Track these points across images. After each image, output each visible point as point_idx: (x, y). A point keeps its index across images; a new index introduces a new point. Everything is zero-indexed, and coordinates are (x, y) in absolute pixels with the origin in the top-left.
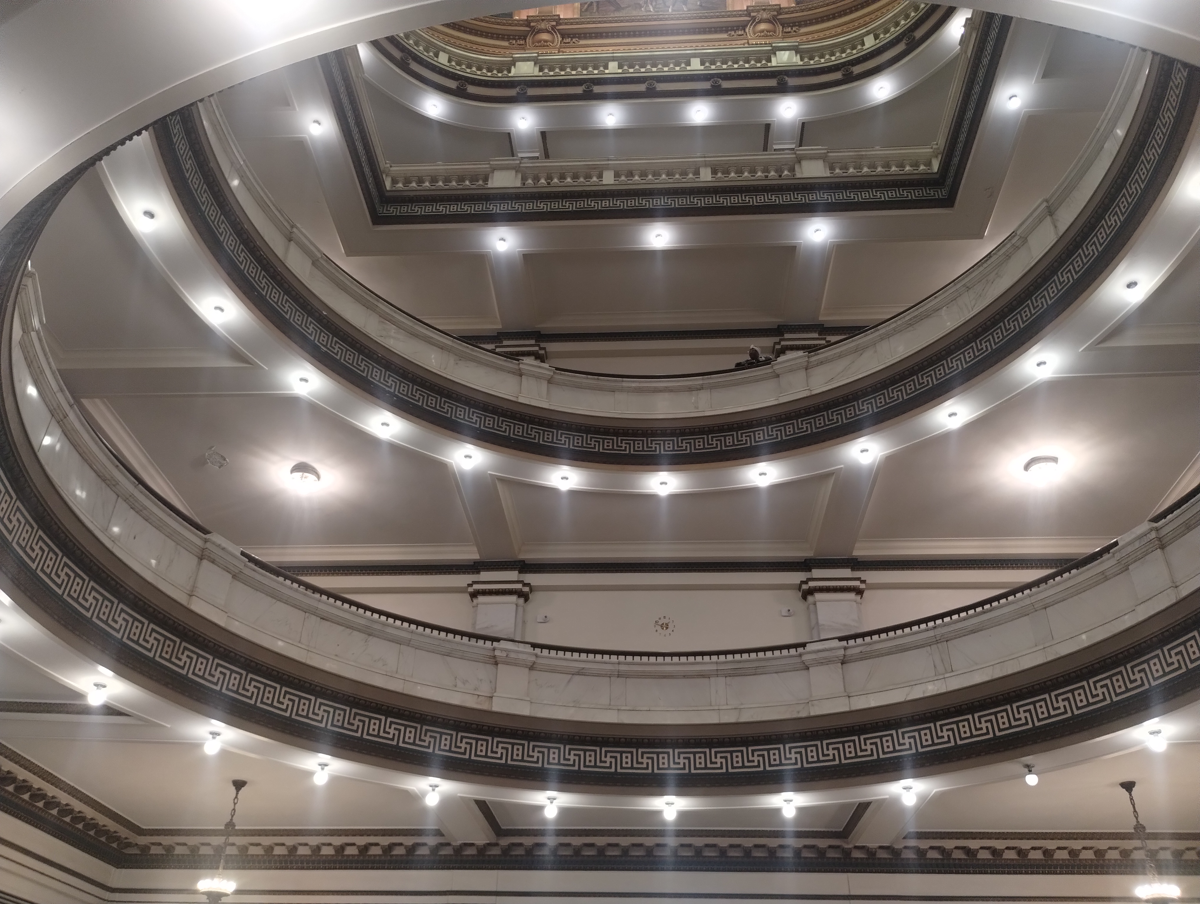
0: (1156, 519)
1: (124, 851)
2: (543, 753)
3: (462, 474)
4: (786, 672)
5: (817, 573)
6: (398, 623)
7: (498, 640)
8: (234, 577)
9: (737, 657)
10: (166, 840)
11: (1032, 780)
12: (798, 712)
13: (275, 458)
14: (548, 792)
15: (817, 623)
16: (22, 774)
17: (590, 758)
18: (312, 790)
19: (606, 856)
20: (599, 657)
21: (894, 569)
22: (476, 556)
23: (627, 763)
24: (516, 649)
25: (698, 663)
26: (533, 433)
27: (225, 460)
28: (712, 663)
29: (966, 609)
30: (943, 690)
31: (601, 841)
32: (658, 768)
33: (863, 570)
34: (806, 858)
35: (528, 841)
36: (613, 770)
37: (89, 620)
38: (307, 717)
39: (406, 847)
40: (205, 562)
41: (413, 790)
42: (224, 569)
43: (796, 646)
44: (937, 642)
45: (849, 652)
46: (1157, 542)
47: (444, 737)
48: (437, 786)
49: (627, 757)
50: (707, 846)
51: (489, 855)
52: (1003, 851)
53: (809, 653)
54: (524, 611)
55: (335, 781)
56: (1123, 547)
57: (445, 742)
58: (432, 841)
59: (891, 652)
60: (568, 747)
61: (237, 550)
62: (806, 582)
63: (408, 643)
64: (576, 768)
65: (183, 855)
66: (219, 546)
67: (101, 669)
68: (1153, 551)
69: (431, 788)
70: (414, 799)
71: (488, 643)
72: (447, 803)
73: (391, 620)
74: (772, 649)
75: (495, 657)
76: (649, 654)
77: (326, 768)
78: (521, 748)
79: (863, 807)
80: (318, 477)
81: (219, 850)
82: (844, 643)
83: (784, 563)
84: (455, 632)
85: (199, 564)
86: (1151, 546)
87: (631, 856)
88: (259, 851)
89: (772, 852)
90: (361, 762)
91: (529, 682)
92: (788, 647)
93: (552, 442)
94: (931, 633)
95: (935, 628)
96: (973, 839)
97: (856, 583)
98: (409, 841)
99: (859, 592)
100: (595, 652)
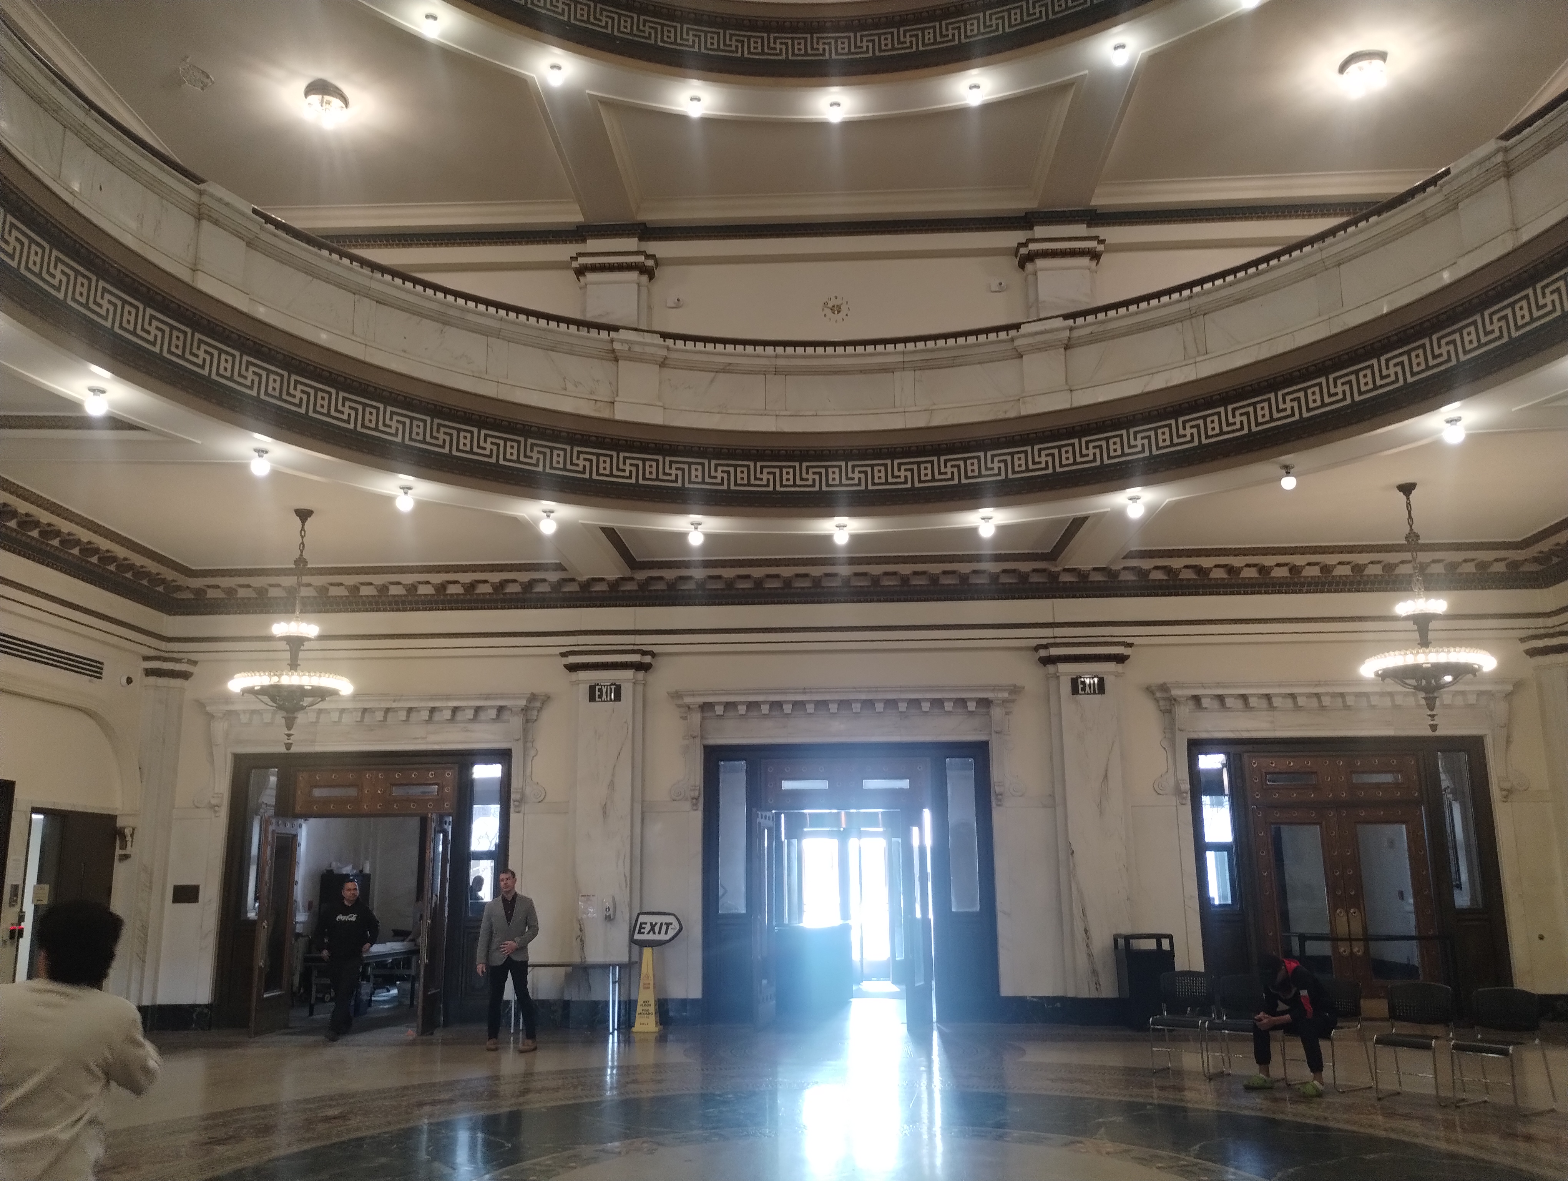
0: (1507, 136)
1: (175, 595)
2: (683, 470)
3: (549, 92)
4: (993, 361)
5: (1040, 231)
6: (481, 307)
7: (616, 329)
8: (249, 244)
9: (931, 344)
10: (226, 582)
11: (1289, 483)
12: (1005, 412)
13: (277, 73)
14: (692, 516)
15: (1037, 299)
16: (23, 507)
17: (742, 475)
18: (396, 515)
19: (764, 589)
20: (750, 349)
21: (1144, 223)
22: (578, 218)
23: (788, 480)
24: (641, 340)
25: (880, 354)
26: (647, 30)
27: (208, 77)
28: (899, 353)
29: (1234, 271)
30: (1193, 377)
31: (757, 572)
32: (828, 485)
33: (1103, 225)
34: (1003, 584)
35: (670, 574)
36: (771, 488)
37: (63, 304)
38: (376, 429)
39: (521, 584)
40: (205, 224)
41: (523, 517)
42: (233, 234)
43: (1007, 328)
44: (1191, 316)
45: (1076, 334)
46: (1502, 168)
47: (555, 452)
48: (552, 512)
49: (788, 473)
50: (886, 574)
51: (624, 591)
52: (1241, 569)
53: (1024, 336)
54: (649, 293)
55: (422, 506)
56: (1457, 176)
57: (558, 459)
58: (553, 577)
59: (1130, 331)
60: (713, 462)
61: (247, 208)
62: (1025, 245)
63: (497, 334)
64: (725, 487)
65: (249, 599)
66: (220, 200)
67: (95, 369)
68: (1494, 181)
69: (545, 514)
70: (527, 529)
71: (604, 334)
72: (565, 531)
73: (471, 304)
74: (976, 332)
75: (613, 351)
76: (815, 344)
77: (410, 491)
78: (654, 464)
79: (1078, 522)
80: (346, 102)
81: (292, 592)
82: (1070, 322)
83: (997, 218)
84: (559, 319)
85: (198, 227)
86: (1493, 174)
87: (794, 588)
88: (342, 592)
89: (964, 578)
90: (452, 484)
91: (660, 383)
92: (997, 329)
93: (675, 43)
94: (1185, 305)
95: (1190, 297)
96: (1206, 556)
97: (1093, 244)
98: (524, 577)
99: (1095, 256)
100: (745, 343)
